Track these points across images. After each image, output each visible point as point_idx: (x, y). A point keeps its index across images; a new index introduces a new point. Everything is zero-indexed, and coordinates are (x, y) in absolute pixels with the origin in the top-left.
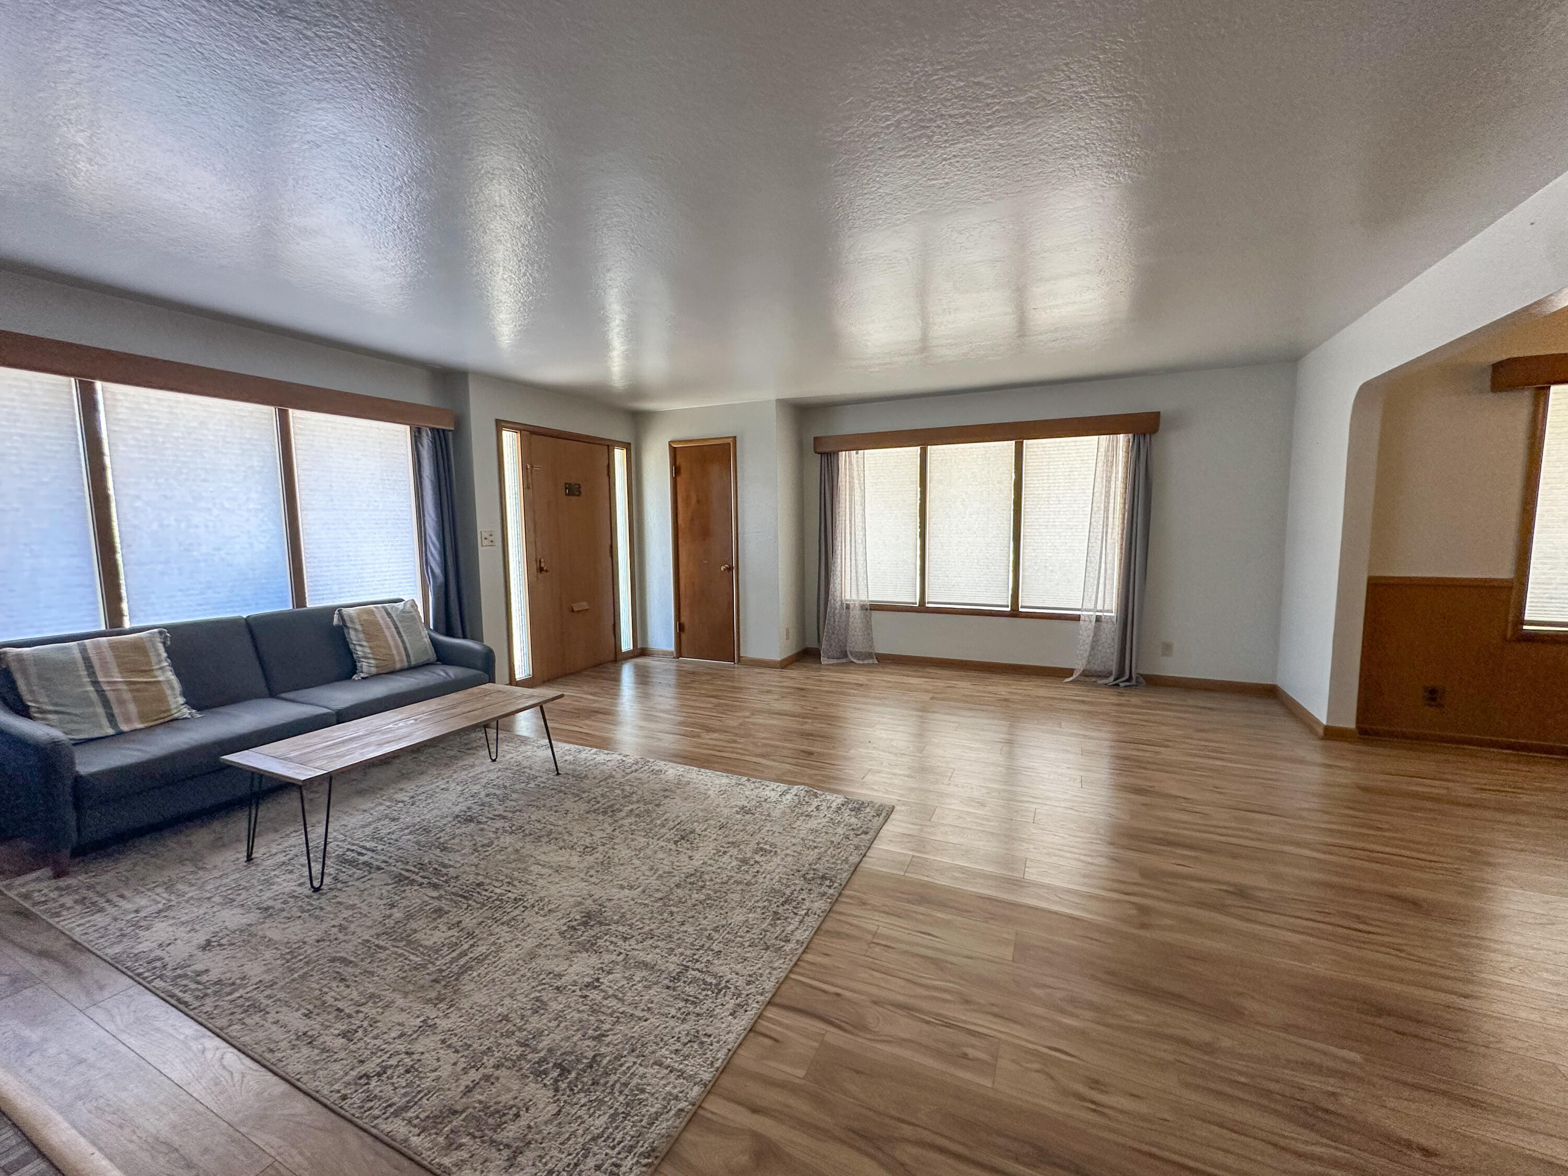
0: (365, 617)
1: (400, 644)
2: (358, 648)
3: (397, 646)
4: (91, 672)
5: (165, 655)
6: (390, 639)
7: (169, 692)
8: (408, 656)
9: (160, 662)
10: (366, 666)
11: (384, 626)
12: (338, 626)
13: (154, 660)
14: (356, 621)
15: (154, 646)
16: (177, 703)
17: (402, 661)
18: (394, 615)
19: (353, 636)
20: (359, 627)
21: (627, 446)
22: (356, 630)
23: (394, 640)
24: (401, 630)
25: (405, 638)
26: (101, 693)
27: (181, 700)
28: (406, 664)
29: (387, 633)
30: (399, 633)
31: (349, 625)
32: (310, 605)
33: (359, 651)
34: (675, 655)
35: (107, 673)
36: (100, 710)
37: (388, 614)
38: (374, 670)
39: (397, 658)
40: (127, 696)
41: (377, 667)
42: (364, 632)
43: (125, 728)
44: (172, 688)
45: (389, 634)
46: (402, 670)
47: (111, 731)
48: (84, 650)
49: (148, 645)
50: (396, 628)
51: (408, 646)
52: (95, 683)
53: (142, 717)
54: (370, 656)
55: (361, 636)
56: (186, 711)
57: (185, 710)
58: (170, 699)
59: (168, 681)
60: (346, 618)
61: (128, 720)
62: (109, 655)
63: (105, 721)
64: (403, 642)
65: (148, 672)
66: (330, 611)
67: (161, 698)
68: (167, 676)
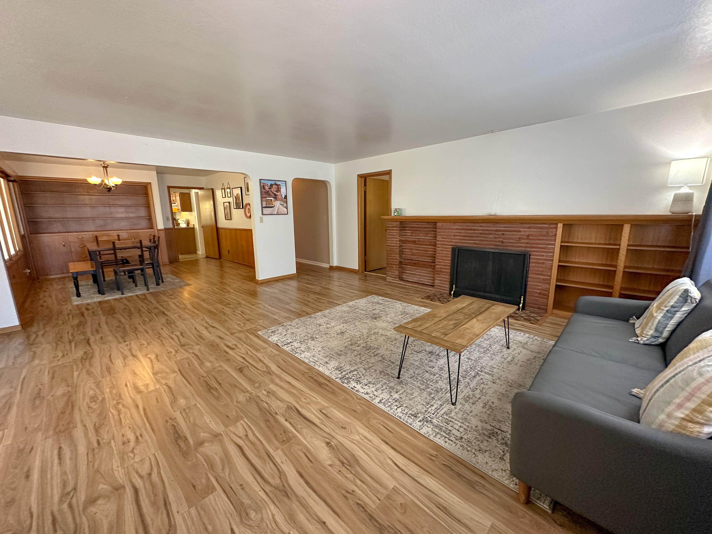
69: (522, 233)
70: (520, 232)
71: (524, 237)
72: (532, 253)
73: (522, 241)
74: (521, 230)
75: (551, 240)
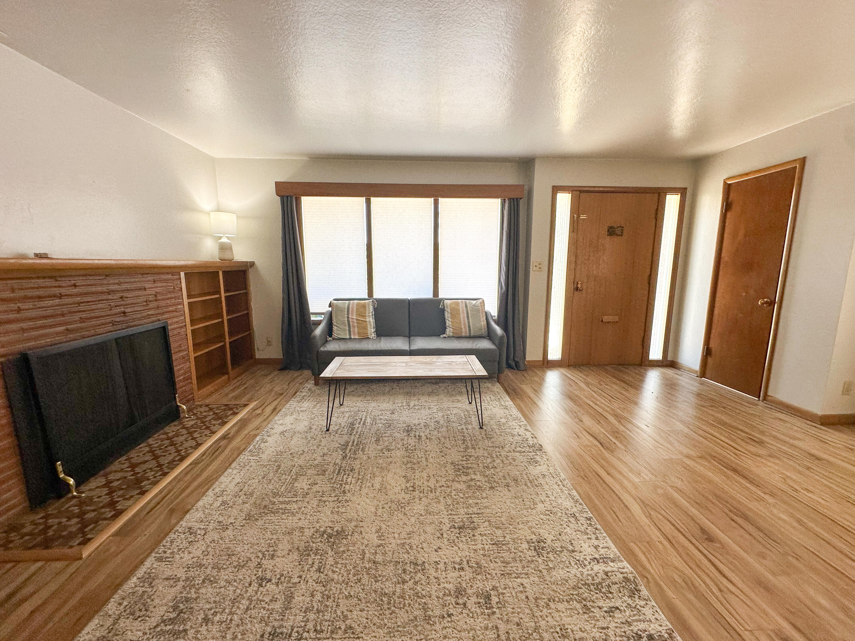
0: (453, 306)
1: (467, 323)
2: (447, 321)
3: (465, 324)
4: (348, 314)
5: (371, 311)
6: (462, 319)
7: (369, 326)
8: (470, 330)
9: (369, 313)
10: (449, 331)
11: (461, 312)
12: (441, 309)
13: (367, 312)
14: (449, 307)
15: (369, 306)
16: (371, 331)
17: (466, 332)
18: (468, 307)
19: (446, 313)
20: (450, 310)
21: (683, 192)
22: (448, 312)
23: (464, 320)
24: (470, 315)
25: (470, 320)
26: (348, 321)
27: (373, 330)
28: (468, 334)
29: (461, 316)
30: (468, 317)
31: (446, 309)
32: (439, 296)
33: (448, 323)
34: (699, 374)
35: (352, 315)
36: (347, 328)
37: (466, 306)
38: (451, 334)
39: (463, 330)
40: (356, 324)
41: (453, 333)
42: (451, 313)
43: (352, 337)
44: (370, 325)
45: (463, 316)
46: (466, 337)
47: (348, 337)
48: (349, 305)
49: (367, 305)
50: (467, 314)
51: (471, 324)
52: (348, 317)
53: (359, 334)
54: (451, 326)
55: (449, 315)
57: (373, 335)
58: (369, 329)
59: (370, 321)
60: (445, 306)
61: (354, 335)
62: (355, 307)
63: (348, 333)
64: (469, 322)
65: (364, 316)
67: (365, 328)
68: (371, 320)
69: (148, 292)
70: (145, 289)
71: (151, 298)
72: (169, 322)
73: (151, 305)
74: (147, 286)
75: (175, 298)
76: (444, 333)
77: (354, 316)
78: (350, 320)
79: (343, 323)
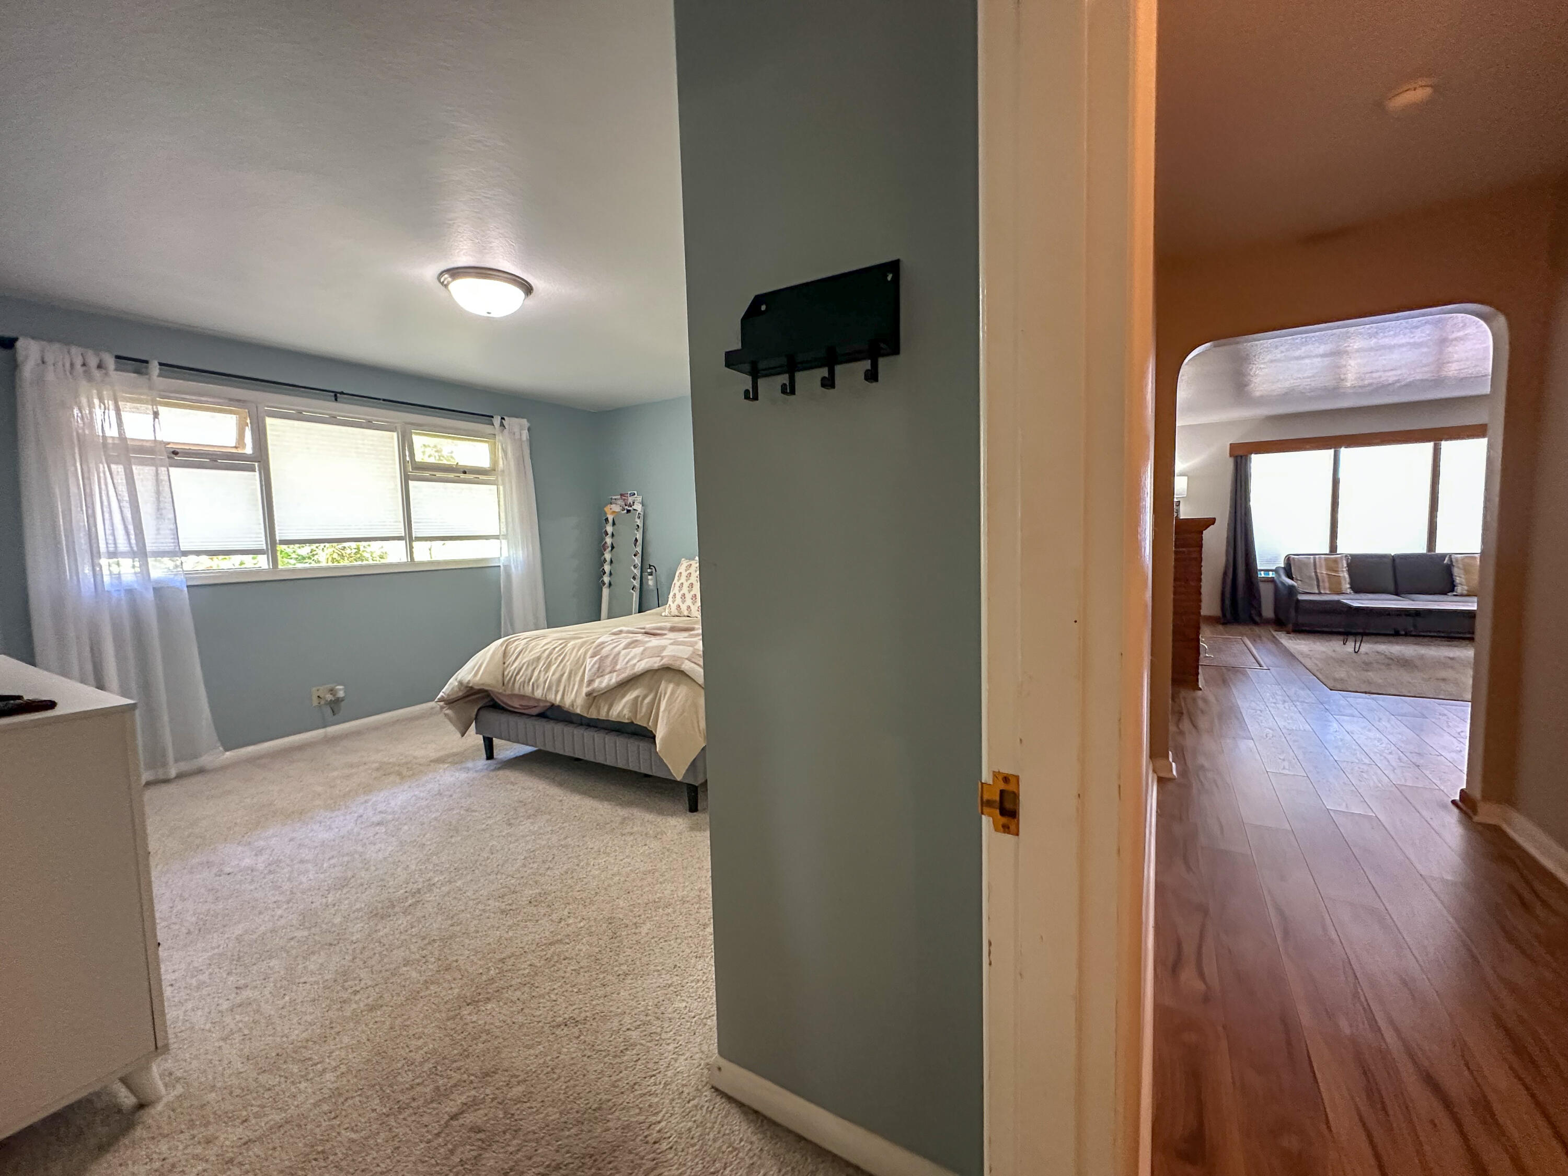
0: (1467, 561)
2: (1458, 578)
4: (1315, 568)
5: (1345, 565)
7: (1343, 580)
9: (1341, 568)
10: (1459, 589)
14: (1460, 562)
15: (1346, 562)
16: (1346, 586)
19: (1456, 571)
20: (1461, 566)
22: (1458, 567)
26: (1317, 576)
27: (1348, 586)
31: (1455, 564)
32: (1437, 551)
33: (1458, 580)
35: (1321, 570)
36: (1315, 583)
38: (1465, 592)
40: (1326, 580)
41: (1468, 591)
42: (1464, 569)
43: (1322, 592)
44: (1345, 580)
47: (1317, 592)
48: (1315, 559)
49: (1339, 560)
52: (1316, 572)
53: (1330, 589)
54: (1464, 583)
55: (1462, 571)
56: (1349, 591)
58: (1344, 584)
59: (1344, 577)
60: (1453, 560)
61: (1324, 589)
62: (1323, 563)
63: (1316, 587)
65: (1338, 572)
66: (1443, 556)
67: (1340, 583)
68: (1345, 575)
76: (1453, 590)
77: (1323, 571)
78: (1319, 575)
79: (1310, 577)
